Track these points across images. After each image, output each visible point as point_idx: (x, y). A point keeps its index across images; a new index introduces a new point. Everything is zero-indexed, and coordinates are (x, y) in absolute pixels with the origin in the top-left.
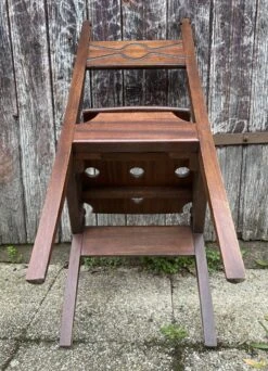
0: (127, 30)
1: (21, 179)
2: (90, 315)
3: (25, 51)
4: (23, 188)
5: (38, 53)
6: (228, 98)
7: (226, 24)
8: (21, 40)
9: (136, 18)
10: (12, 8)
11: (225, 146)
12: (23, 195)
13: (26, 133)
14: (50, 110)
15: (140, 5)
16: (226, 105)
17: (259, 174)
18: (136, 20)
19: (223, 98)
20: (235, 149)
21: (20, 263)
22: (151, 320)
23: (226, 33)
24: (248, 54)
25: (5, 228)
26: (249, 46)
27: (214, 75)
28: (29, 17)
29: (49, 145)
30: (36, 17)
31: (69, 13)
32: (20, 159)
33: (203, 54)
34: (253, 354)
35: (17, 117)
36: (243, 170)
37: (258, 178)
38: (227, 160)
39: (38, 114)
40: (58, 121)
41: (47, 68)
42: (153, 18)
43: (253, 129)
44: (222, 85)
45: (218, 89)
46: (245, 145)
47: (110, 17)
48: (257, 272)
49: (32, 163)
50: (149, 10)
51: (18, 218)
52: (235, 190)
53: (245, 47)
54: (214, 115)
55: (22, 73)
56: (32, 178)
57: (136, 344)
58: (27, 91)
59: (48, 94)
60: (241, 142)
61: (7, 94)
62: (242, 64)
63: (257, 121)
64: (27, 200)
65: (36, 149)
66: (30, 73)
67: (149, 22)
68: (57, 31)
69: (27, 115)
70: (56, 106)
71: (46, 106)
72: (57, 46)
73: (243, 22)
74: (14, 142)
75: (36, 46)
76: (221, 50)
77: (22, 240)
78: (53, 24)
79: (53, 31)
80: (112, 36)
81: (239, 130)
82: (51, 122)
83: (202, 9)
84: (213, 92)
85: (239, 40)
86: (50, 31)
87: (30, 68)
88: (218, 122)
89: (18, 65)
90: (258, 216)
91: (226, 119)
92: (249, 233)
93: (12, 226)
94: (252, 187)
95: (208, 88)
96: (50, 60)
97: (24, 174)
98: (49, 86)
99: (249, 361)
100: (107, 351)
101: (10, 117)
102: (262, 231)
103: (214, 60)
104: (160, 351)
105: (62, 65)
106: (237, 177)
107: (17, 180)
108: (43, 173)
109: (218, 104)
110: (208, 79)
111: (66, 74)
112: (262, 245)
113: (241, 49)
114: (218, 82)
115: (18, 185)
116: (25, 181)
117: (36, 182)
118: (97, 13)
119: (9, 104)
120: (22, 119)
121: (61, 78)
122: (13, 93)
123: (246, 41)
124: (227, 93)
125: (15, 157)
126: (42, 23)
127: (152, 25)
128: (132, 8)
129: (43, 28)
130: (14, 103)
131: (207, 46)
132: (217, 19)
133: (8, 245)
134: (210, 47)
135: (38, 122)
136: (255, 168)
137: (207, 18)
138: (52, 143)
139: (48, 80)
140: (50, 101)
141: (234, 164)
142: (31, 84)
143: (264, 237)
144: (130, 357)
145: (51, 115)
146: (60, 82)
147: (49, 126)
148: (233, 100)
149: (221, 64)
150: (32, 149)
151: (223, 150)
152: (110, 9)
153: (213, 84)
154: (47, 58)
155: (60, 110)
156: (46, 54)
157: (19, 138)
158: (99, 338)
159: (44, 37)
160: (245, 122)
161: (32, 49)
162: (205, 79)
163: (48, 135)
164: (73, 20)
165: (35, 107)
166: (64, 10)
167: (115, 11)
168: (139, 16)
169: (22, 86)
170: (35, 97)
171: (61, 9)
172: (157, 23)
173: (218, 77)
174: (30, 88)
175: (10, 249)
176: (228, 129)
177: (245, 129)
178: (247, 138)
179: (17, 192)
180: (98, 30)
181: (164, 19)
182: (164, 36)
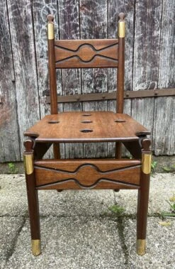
0: (83, 27)
1: (17, 121)
2: (65, 202)
3: (19, 40)
4: (18, 126)
5: (28, 42)
6: (145, 68)
7: (144, 23)
8: (17, 34)
9: (89, 21)
10: (10, 14)
11: (144, 98)
12: (19, 131)
13: (20, 92)
14: (35, 77)
15: (91, 11)
16: (144, 72)
17: (164, 115)
19: (142, 69)
20: (150, 99)
21: (17, 173)
22: (102, 203)
23: (143, 29)
24: (157, 41)
25: (7, 152)
26: (158, 36)
27: (136, 54)
28: (22, 19)
29: (34, 99)
30: (26, 19)
32: (16, 108)
33: (130, 42)
34: (163, 219)
35: (14, 82)
36: (155, 112)
37: (164, 117)
38: (145, 106)
39: (27, 80)
40: (40, 84)
41: (33, 51)
42: (99, 19)
43: (160, 87)
44: (141, 60)
45: (139, 63)
46: (156, 97)
47: (72, 19)
48: (164, 175)
49: (24, 110)
50: (97, 15)
51: (16, 145)
52: (150, 124)
53: (155, 37)
54: (137, 79)
55: (17, 54)
56: (24, 120)
57: (95, 216)
58: (21, 65)
59: (34, 67)
60: (153, 95)
61: (8, 68)
62: (153, 47)
63: (163, 82)
65: (26, 102)
66: (22, 54)
67: (96, 22)
68: (39, 28)
69: (21, 80)
70: (39, 75)
71: (33, 75)
72: (40, 37)
73: (154, 22)
74: (12, 97)
75: (26, 37)
76: (141, 39)
77: (18, 159)
78: (37, 24)
79: (37, 28)
80: (73, 31)
81: (152, 87)
82: (36, 84)
83: (129, 14)
84: (136, 65)
85: (151, 33)
86: (35, 28)
87: (22, 51)
88: (139, 83)
89: (14, 49)
90: (164, 140)
91: (144, 81)
92: (159, 151)
93: (11, 150)
94: (160, 122)
95: (133, 62)
96: (35, 46)
97: (19, 117)
98: (34, 62)
99: (161, 223)
100: (78, 221)
101: (10, 82)
102: (167, 149)
103: (137, 45)
104: (109, 219)
105: (43, 49)
106: (151, 117)
107: (15, 121)
108: (31, 116)
109: (139, 72)
110: (133, 57)
111: (45, 54)
112: (167, 158)
113: (152, 38)
114: (139, 58)
115: (15, 124)
116: (19, 122)
117: (27, 122)
118: (65, 16)
119: (9, 73)
120: (18, 83)
121: (42, 57)
122: (12, 66)
123: (156, 33)
124: (144, 65)
125: (13, 107)
126: (30, 23)
127: (98, 24)
128: (86, 13)
129: (31, 26)
130: (12, 73)
131: (132, 36)
132: (138, 20)
133: (9, 162)
134: (134, 37)
135: (28, 84)
136: (162, 111)
137: (133, 20)
138: (37, 98)
139: (34, 58)
140: (35, 71)
141: (150, 109)
142: (23, 61)
143: (168, 153)
144: (93, 223)
145: (36, 80)
146: (41, 59)
147: (35, 87)
148: (148, 69)
149: (141, 48)
150: (24, 101)
151: (143, 100)
152: (72, 14)
153: (136, 60)
154: (33, 45)
155: (41, 77)
156: (32, 42)
157: (15, 95)
158: (73, 214)
159: (31, 32)
160: (156, 83)
161: (24, 39)
162: (131, 57)
163: (34, 93)
165: (25, 75)
166: (44, 15)
167: (76, 15)
168: (90, 18)
169: (17, 62)
170: (25, 69)
171: (41, 15)
172: (101, 23)
173: (139, 56)
174: (23, 63)
175: (11, 165)
176: (145, 87)
177: (156, 87)
178: (157, 92)
179: (14, 129)
180: (65, 27)
181: (106, 20)
182: (105, 30)
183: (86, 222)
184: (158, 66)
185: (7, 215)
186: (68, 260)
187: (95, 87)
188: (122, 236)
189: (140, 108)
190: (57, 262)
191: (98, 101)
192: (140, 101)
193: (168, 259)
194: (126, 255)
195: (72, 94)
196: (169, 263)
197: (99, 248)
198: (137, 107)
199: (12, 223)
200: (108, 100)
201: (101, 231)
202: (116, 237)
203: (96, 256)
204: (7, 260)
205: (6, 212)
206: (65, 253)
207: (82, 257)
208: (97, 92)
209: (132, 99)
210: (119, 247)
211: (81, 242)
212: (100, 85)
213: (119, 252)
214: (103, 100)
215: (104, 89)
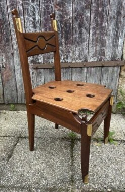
0: (57, 19)
1: (15, 79)
2: (43, 129)
4: (16, 82)
6: (96, 47)
7: (96, 17)
10: (9, 9)
11: (95, 67)
12: (16, 85)
13: (16, 60)
15: (62, 9)
16: (96, 50)
17: (108, 78)
18: (60, 15)
19: (95, 48)
20: (98, 68)
21: (16, 110)
22: (64, 131)
23: (96, 21)
24: (105, 30)
25: (9, 97)
26: (105, 27)
27: (91, 38)
30: (19, 13)
31: (33, 12)
32: (14, 71)
33: (87, 30)
34: (98, 142)
35: (12, 54)
36: (101, 76)
37: (107, 79)
38: (96, 72)
42: (67, 14)
43: (106, 60)
44: (94, 42)
45: (92, 44)
46: (103, 66)
47: (49, 14)
49: (19, 72)
50: (65, 11)
51: (15, 93)
53: (104, 27)
54: (91, 55)
55: (14, 36)
56: (20, 78)
57: (59, 139)
58: (16, 44)
60: (101, 65)
61: (8, 45)
62: (102, 34)
63: (108, 57)
64: (18, 87)
67: (65, 16)
69: (17, 53)
72: (28, 25)
73: (103, 16)
74: (12, 64)
76: (94, 28)
77: (16, 102)
78: (26, 16)
79: (27, 19)
80: (50, 22)
81: (100, 60)
83: (87, 11)
84: (91, 45)
85: (101, 24)
86: (25, 19)
88: (92, 57)
89: (12, 33)
91: (95, 56)
93: (12, 97)
95: (88, 43)
96: (25, 31)
97: (16, 76)
99: (96, 144)
100: (49, 141)
101: (10, 54)
103: (91, 32)
104: (67, 141)
106: (99, 79)
107: (13, 79)
109: (92, 50)
110: (89, 40)
113: (102, 28)
114: (93, 41)
115: (14, 81)
116: (17, 79)
117: (21, 80)
118: (44, 12)
119: (9, 49)
120: (15, 55)
122: (11, 44)
123: (104, 25)
124: (96, 46)
125: (12, 70)
126: (22, 16)
127: (67, 17)
128: (59, 10)
129: (22, 18)
130: (11, 48)
131: (89, 26)
132: (93, 15)
133: (11, 104)
136: (106, 75)
137: (89, 15)
141: (98, 74)
144: (57, 143)
148: (98, 48)
149: (94, 34)
150: (19, 67)
151: (94, 68)
152: (49, 10)
153: (90, 42)
156: (24, 29)
157: (14, 62)
158: (46, 137)
159: (23, 21)
160: (103, 57)
162: (87, 40)
164: (34, 15)
166: (30, 10)
167: (52, 11)
168: (61, 13)
169: (14, 42)
172: (68, 16)
173: (93, 39)
175: (12, 106)
176: (96, 60)
177: (103, 60)
178: (103, 64)
179: (14, 83)
180: (45, 19)
181: (71, 15)
182: (71, 22)
183: (53, 142)
184: (105, 46)
185: (9, 136)
186: (40, 162)
187: (64, 59)
188: (72, 150)
189: (92, 73)
190: (34, 163)
191: (66, 68)
192: (92, 69)
193: (95, 163)
194: (73, 161)
195: (49, 63)
196: (95, 166)
197: (58, 156)
198: (90, 73)
199: (12, 140)
200: (72, 68)
201: (61, 147)
202: (69, 151)
203: (56, 160)
204: (8, 160)
205: (8, 134)
206: (39, 158)
207: (48, 161)
208: (65, 62)
209: (87, 67)
210: (70, 156)
211: (48, 153)
212: (67, 58)
213: (69, 159)
214: (69, 68)
215: (70, 60)
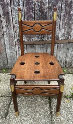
0: (36, 8)
1: (6, 52)
3: (4, 15)
4: (6, 54)
5: (9, 16)
6: (65, 29)
7: (66, 7)
8: (3, 11)
9: (39, 5)
11: (64, 43)
12: (7, 56)
13: (6, 39)
14: (13, 33)
16: (64, 32)
19: (64, 30)
20: (66, 44)
23: (66, 10)
24: (72, 17)
25: (2, 65)
28: (5, 4)
29: (13, 43)
30: (7, 4)
31: (18, 3)
32: (5, 46)
33: (59, 17)
34: (67, 99)
35: (3, 35)
36: (68, 49)
38: (64, 47)
39: (9, 34)
40: (16, 36)
41: (12, 20)
42: (44, 5)
43: (71, 38)
44: (64, 26)
45: (62, 27)
46: (69, 43)
47: (31, 4)
48: (69, 75)
49: (9, 48)
50: (43, 2)
51: (6, 62)
52: (65, 54)
53: (71, 14)
54: (61, 35)
55: (4, 22)
56: (9, 52)
59: (12, 28)
62: (70, 19)
64: (8, 58)
65: (9, 44)
66: (6, 22)
67: (43, 6)
68: (14, 8)
69: (6, 34)
70: (15, 32)
71: (12, 32)
72: (14, 13)
73: (71, 7)
74: (3, 42)
75: (8, 13)
76: (64, 15)
77: (7, 68)
78: (13, 6)
80: (31, 11)
81: (68, 39)
82: (14, 36)
83: (59, 2)
84: (61, 28)
85: (70, 12)
86: (12, 9)
87: (6, 20)
88: (62, 36)
89: (2, 19)
90: (71, 61)
91: (64, 36)
92: (68, 65)
93: (4, 64)
94: (70, 54)
95: (60, 27)
96: (12, 18)
97: (7, 50)
98: (12, 26)
99: (66, 101)
100: (33, 99)
101: (1, 35)
102: (72, 65)
103: (62, 18)
105: (16, 19)
106: (66, 51)
107: (5, 52)
108: (12, 50)
109: (62, 31)
110: (60, 24)
111: (17, 22)
112: (71, 68)
114: (63, 25)
116: (7, 52)
117: (10, 53)
118: (27, 3)
120: (5, 35)
121: (16, 23)
122: (2, 27)
123: (72, 12)
124: (65, 28)
125: (4, 46)
126: (9, 6)
128: (38, 1)
129: (10, 7)
130: (2, 31)
131: (60, 14)
132: (64, 5)
133: (3, 69)
134: (61, 14)
135: (9, 36)
136: (71, 49)
137: (61, 5)
138: (14, 42)
139: (12, 24)
140: (13, 30)
141: (66, 48)
142: (7, 25)
143: (72, 66)
144: (39, 100)
145: (13, 34)
146: (16, 24)
147: (13, 38)
148: (67, 30)
149: (63, 20)
150: (8, 44)
151: (63, 44)
153: (61, 26)
154: (11, 17)
156: (11, 16)
157: (4, 41)
159: (10, 10)
160: (70, 36)
161: (6, 14)
162: (59, 24)
163: (13, 40)
164: (19, 5)
165: (8, 32)
166: (16, 1)
167: (32, 2)
168: (39, 4)
169: (4, 26)
170: (8, 29)
172: (45, 6)
174: (7, 26)
176: (64, 38)
177: (69, 38)
178: (70, 41)
179: (5, 55)
180: (27, 8)
181: (47, 5)
182: (47, 11)
183: (36, 100)
184: (71, 29)
185: (4, 96)
186: (29, 118)
187: (41, 38)
188: (50, 107)
189: (61, 48)
190: (25, 120)
191: (43, 44)
192: (61, 44)
193: (68, 118)
194: (52, 116)
195: (30, 41)
196: (68, 120)
197: (41, 113)
198: (60, 47)
199: (7, 100)
200: (47, 44)
201: (42, 104)
202: (48, 108)
203: (40, 116)
204: (6, 118)
205: (3, 94)
206: (28, 115)
207: (35, 117)
208: (42, 40)
209: (58, 44)
210: (49, 112)
211: (34, 110)
212: (44, 37)
213: (49, 115)
214: (45, 44)
215: (45, 39)
